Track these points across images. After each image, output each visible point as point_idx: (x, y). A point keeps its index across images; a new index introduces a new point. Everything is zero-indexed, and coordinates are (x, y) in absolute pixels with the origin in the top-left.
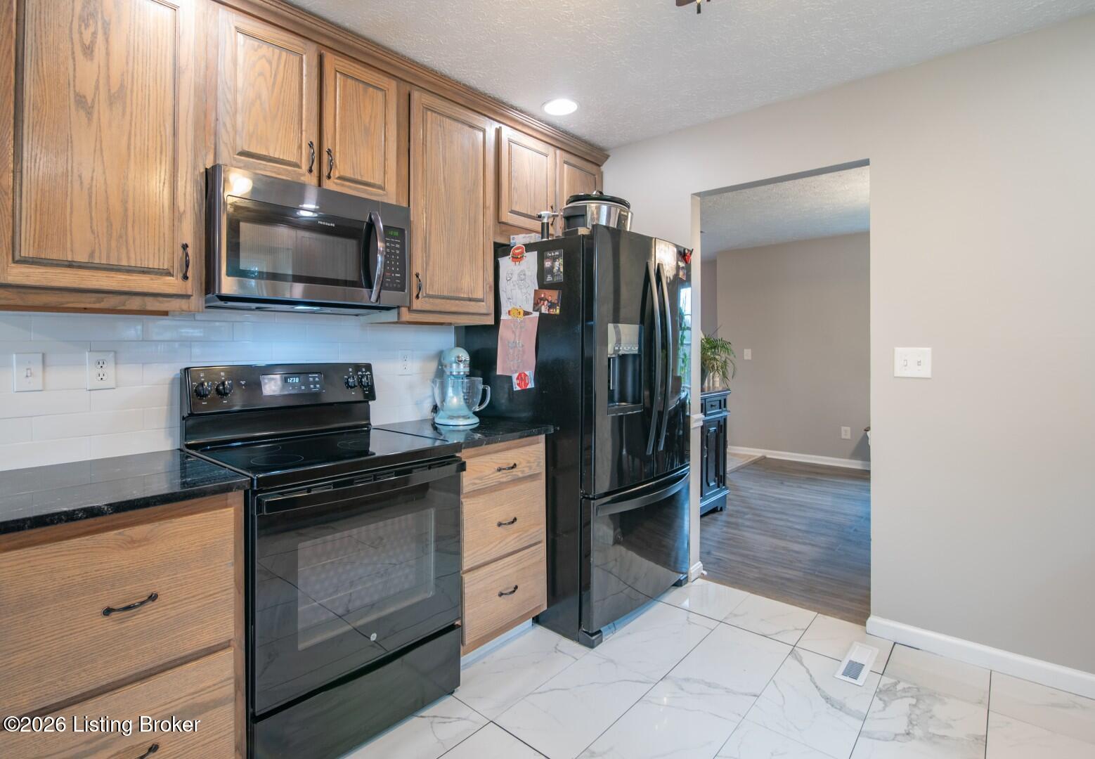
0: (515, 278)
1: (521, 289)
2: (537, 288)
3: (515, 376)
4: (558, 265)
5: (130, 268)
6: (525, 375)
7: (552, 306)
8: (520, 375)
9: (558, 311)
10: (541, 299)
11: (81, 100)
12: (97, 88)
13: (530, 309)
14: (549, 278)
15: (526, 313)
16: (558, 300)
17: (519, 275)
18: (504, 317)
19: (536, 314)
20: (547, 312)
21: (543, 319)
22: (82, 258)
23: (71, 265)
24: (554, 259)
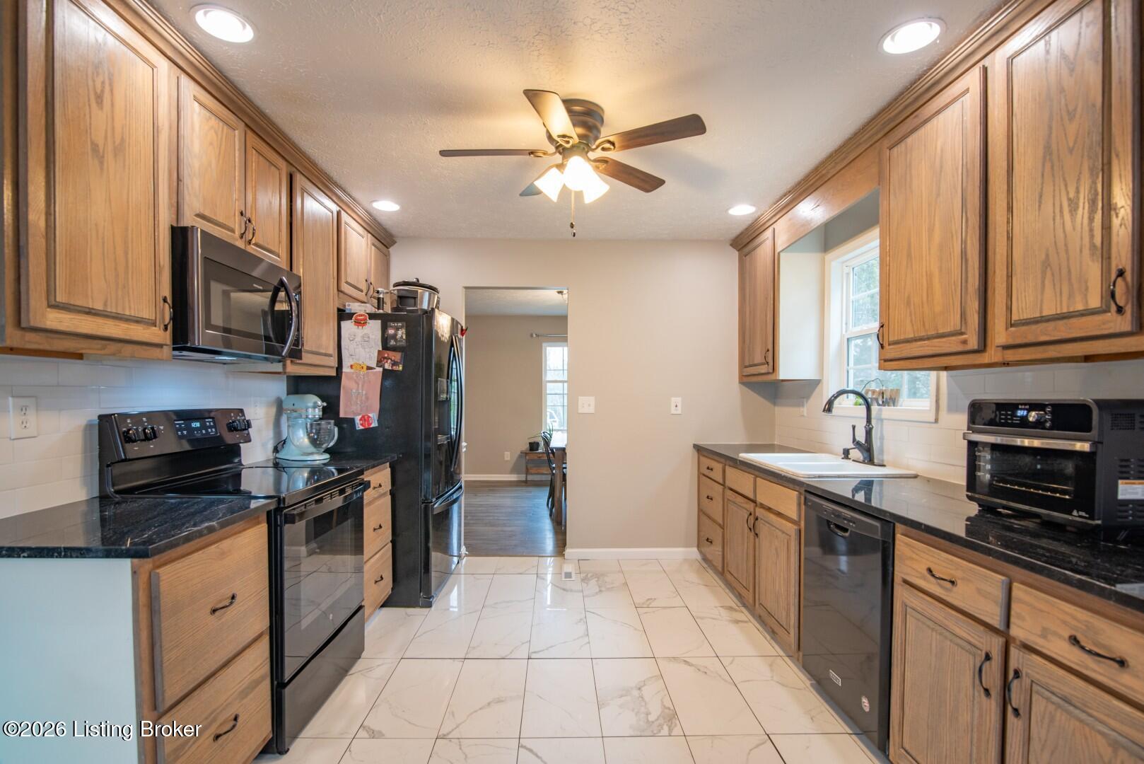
0: (358, 339)
1: (365, 349)
2: (381, 349)
3: (357, 419)
4: (401, 333)
5: (131, 318)
6: (369, 417)
7: (394, 364)
8: (363, 417)
9: (401, 368)
10: (385, 358)
11: (95, 147)
12: (106, 138)
13: (374, 366)
14: (392, 343)
15: (369, 368)
16: (401, 360)
17: (363, 337)
18: (346, 369)
19: (381, 369)
20: (390, 368)
21: (386, 374)
22: (99, 306)
23: (90, 312)
24: (397, 329)
